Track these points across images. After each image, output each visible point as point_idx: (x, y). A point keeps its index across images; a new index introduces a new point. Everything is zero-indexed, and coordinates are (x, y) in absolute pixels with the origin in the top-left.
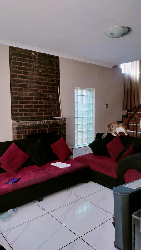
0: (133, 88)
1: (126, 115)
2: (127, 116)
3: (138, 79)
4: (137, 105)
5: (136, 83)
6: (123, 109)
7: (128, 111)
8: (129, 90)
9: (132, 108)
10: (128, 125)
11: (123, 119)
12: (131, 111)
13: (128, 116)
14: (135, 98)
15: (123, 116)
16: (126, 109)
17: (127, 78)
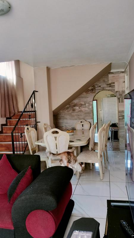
0: (10, 93)
1: (5, 123)
2: (6, 125)
3: (15, 83)
4: (16, 112)
5: (13, 87)
6: (2, 117)
7: (7, 118)
8: (6, 95)
9: (12, 115)
10: (12, 136)
11: (2, 128)
12: (10, 118)
13: (8, 124)
14: (14, 104)
15: (2, 125)
16: (5, 116)
17: (2, 81)
